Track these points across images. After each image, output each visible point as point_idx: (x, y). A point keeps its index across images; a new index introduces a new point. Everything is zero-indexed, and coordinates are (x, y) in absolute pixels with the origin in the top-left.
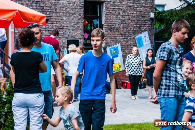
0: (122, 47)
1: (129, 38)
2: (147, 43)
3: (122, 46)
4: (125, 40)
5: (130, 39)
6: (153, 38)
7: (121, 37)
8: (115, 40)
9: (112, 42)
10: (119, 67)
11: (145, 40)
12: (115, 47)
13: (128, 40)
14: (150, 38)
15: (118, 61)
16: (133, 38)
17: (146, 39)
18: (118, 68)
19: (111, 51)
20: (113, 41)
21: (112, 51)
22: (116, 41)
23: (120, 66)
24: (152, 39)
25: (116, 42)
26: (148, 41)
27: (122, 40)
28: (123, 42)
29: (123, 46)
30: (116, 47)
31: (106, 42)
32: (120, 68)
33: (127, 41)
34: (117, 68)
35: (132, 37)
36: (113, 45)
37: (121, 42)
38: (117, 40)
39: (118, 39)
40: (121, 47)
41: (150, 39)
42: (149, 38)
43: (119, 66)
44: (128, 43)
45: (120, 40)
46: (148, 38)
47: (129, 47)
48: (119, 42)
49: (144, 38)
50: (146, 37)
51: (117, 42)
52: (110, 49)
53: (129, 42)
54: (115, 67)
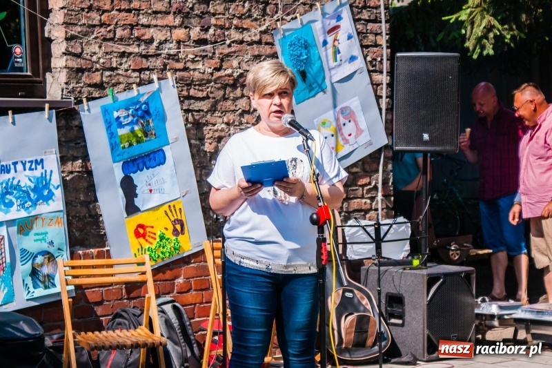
0: (189, 97)
1: (236, 36)
2: (347, 69)
3: (185, 93)
4: (209, 47)
5: (242, 42)
6: (383, 40)
7: (180, 33)
8: (134, 49)
9: (114, 65)
10: (176, 233)
11: (336, 52)
12: (135, 102)
13: (227, 51)
14: (365, 42)
15: (161, 191)
16: (256, 38)
17: (341, 48)
18: (169, 234)
19: (111, 125)
20: (123, 55)
21: (121, 126)
22: (146, 57)
23: (179, 227)
24: (376, 45)
25: (145, 63)
26: (353, 58)
27: (189, 52)
28: (193, 61)
29: (192, 92)
30: (143, 99)
31: (74, 63)
32: (181, 237)
33: (222, 60)
34: (162, 238)
35: (253, 34)
36: (128, 87)
37: (180, 65)
38: (152, 49)
39: (155, 44)
40: (183, 99)
41: (362, 46)
42: (355, 41)
43: (171, 228)
44: (229, 71)
45: (172, 52)
46: (350, 37)
47: (235, 99)
48: (165, 65)
49: (330, 39)
50: (342, 35)
51: (158, 63)
52: (105, 111)
53: (235, 63)
54: (144, 236)
